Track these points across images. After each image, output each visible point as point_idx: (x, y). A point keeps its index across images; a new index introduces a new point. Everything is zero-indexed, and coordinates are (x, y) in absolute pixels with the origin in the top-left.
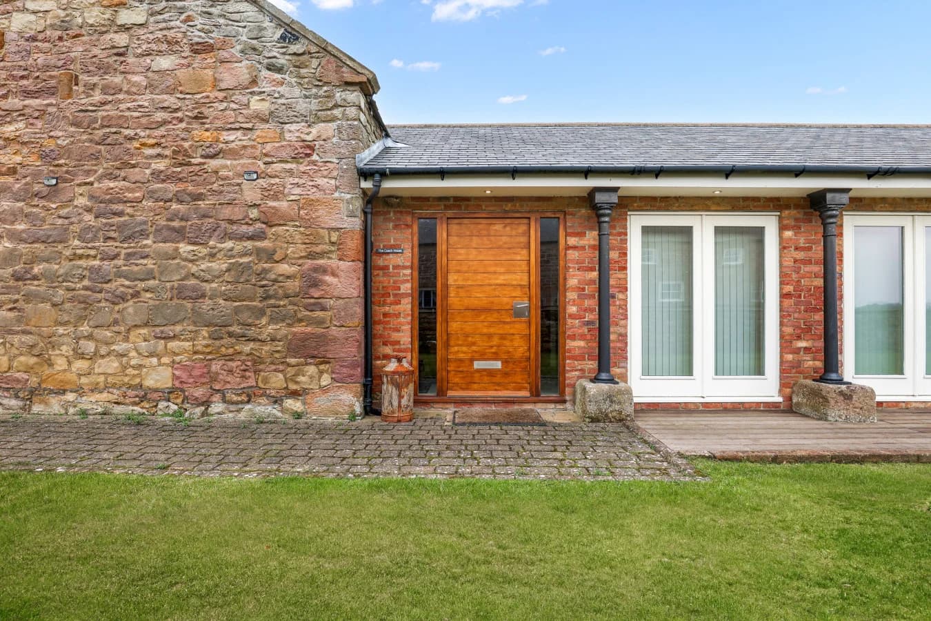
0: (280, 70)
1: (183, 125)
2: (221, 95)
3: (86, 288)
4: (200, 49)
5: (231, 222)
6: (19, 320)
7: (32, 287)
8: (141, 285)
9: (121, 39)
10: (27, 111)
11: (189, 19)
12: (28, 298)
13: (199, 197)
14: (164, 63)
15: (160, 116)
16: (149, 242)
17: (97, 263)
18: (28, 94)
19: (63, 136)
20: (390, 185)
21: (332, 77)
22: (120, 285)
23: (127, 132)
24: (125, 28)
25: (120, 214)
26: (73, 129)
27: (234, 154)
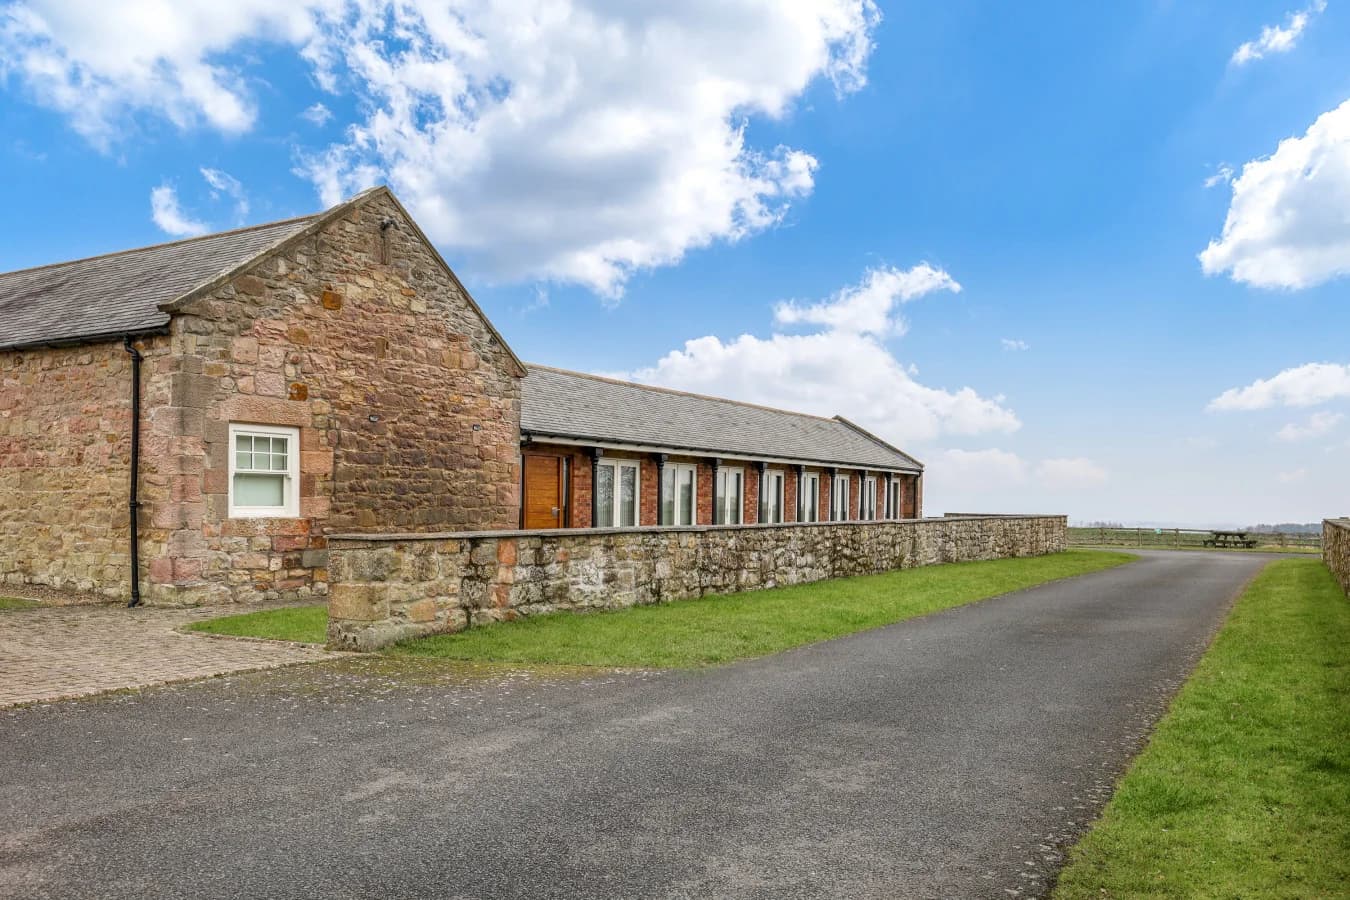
0: (488, 361)
1: (443, 389)
2: (463, 372)
3: (393, 498)
4: (452, 338)
5: (467, 456)
6: (353, 522)
7: (364, 496)
8: (423, 496)
9: (411, 321)
10: (359, 362)
11: (447, 316)
12: (360, 504)
13: (451, 439)
14: (436, 344)
15: (433, 380)
16: (426, 467)
17: (398, 480)
18: (357, 349)
19: (380, 385)
20: (535, 439)
21: (511, 371)
22: (411, 496)
23: (416, 389)
24: (414, 314)
25: (410, 446)
26: (385, 381)
27: (466, 411)
